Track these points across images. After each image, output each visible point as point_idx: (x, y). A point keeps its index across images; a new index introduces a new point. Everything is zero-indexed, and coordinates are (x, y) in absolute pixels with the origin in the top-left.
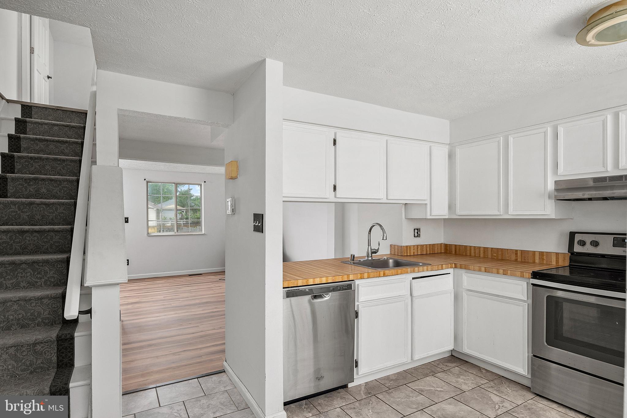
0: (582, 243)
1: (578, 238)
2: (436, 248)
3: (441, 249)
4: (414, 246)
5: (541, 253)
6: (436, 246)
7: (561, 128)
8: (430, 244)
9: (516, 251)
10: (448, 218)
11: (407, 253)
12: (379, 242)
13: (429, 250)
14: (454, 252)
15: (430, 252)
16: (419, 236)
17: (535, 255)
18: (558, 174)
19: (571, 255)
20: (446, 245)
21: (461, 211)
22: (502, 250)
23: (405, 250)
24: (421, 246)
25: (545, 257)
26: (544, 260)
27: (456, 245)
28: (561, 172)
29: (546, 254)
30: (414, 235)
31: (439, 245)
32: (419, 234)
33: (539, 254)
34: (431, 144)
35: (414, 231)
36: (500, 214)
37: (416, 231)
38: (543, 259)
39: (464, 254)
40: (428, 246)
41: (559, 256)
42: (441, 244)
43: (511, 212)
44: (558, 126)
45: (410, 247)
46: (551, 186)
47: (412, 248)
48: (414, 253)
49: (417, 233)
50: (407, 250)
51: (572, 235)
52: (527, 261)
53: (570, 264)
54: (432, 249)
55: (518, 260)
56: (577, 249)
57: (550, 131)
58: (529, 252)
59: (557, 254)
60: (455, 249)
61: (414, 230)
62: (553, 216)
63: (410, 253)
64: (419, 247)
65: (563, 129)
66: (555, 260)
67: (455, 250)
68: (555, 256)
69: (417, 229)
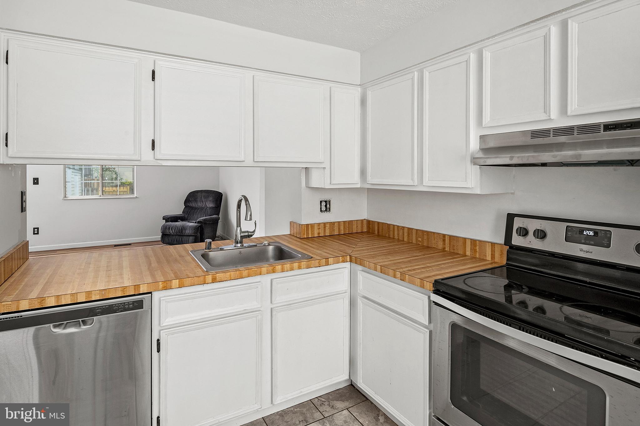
0: (524, 232)
1: (518, 223)
2: (355, 227)
3: (362, 227)
4: (319, 224)
5: (473, 242)
6: (354, 223)
7: (487, 52)
8: (346, 221)
9: (444, 236)
10: (360, 188)
11: (308, 234)
12: (256, 221)
13: (343, 229)
14: (376, 232)
15: (344, 231)
16: (328, 209)
17: (466, 244)
18: (483, 126)
19: (509, 248)
20: (369, 222)
21: (373, 180)
22: (428, 233)
23: (304, 231)
24: (330, 225)
25: (477, 248)
26: (477, 252)
27: (378, 223)
28: (487, 122)
29: (479, 243)
30: (321, 208)
31: (359, 223)
32: (327, 207)
33: (471, 242)
34: (332, 85)
35: (321, 204)
36: (413, 184)
37: (324, 204)
38: (475, 251)
39: (387, 235)
40: (342, 224)
41: (495, 248)
42: (362, 221)
43: (426, 181)
44: (484, 50)
45: (312, 225)
46: (474, 145)
47: (316, 227)
48: (319, 234)
49: (326, 206)
50: (307, 230)
51: (511, 218)
52: (456, 251)
53: (508, 262)
54: (348, 227)
55: (446, 250)
56: (517, 240)
57: (473, 57)
58: (458, 239)
59: (493, 244)
60: (378, 228)
61: (321, 202)
62: (478, 192)
63: (313, 233)
64: (328, 225)
65: (489, 54)
66: (490, 253)
67: (378, 230)
68: (490, 247)
69: (326, 202)
